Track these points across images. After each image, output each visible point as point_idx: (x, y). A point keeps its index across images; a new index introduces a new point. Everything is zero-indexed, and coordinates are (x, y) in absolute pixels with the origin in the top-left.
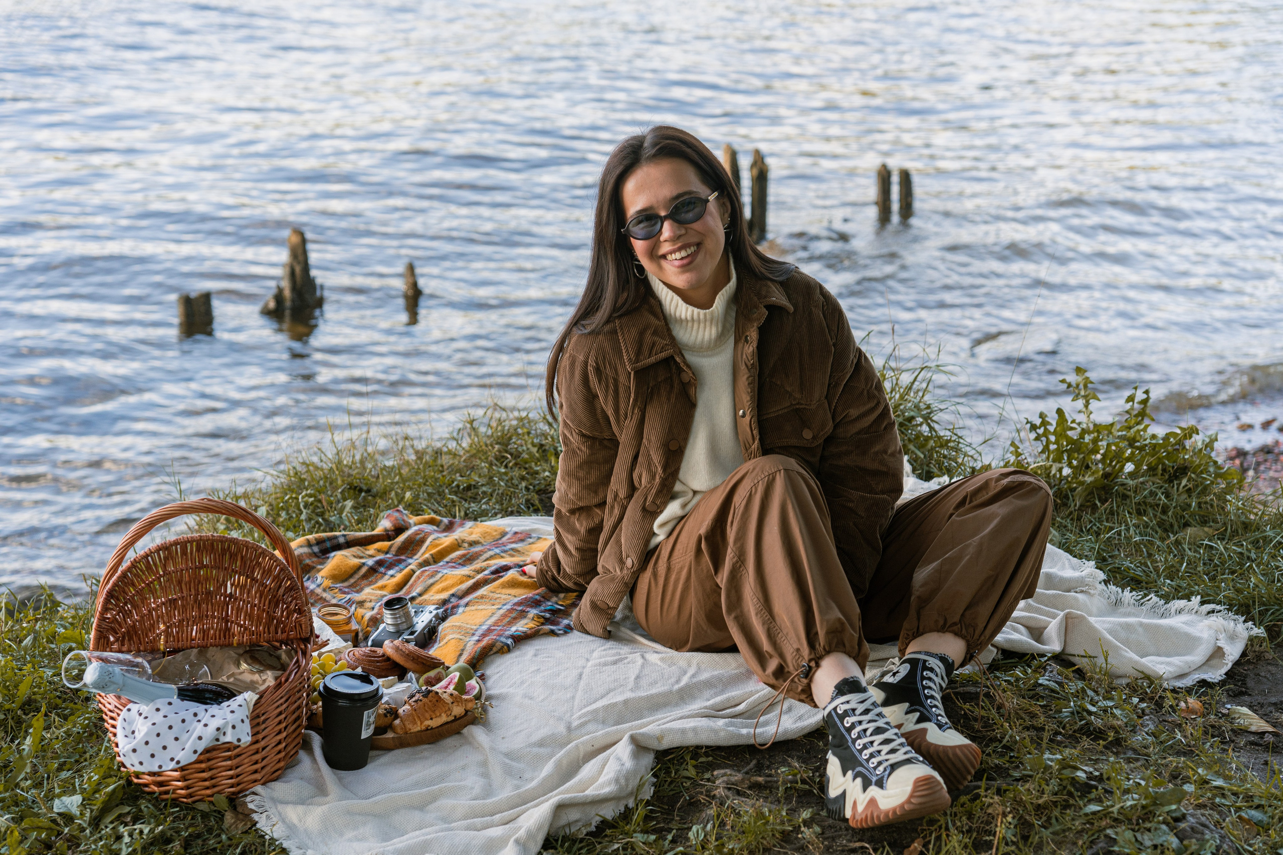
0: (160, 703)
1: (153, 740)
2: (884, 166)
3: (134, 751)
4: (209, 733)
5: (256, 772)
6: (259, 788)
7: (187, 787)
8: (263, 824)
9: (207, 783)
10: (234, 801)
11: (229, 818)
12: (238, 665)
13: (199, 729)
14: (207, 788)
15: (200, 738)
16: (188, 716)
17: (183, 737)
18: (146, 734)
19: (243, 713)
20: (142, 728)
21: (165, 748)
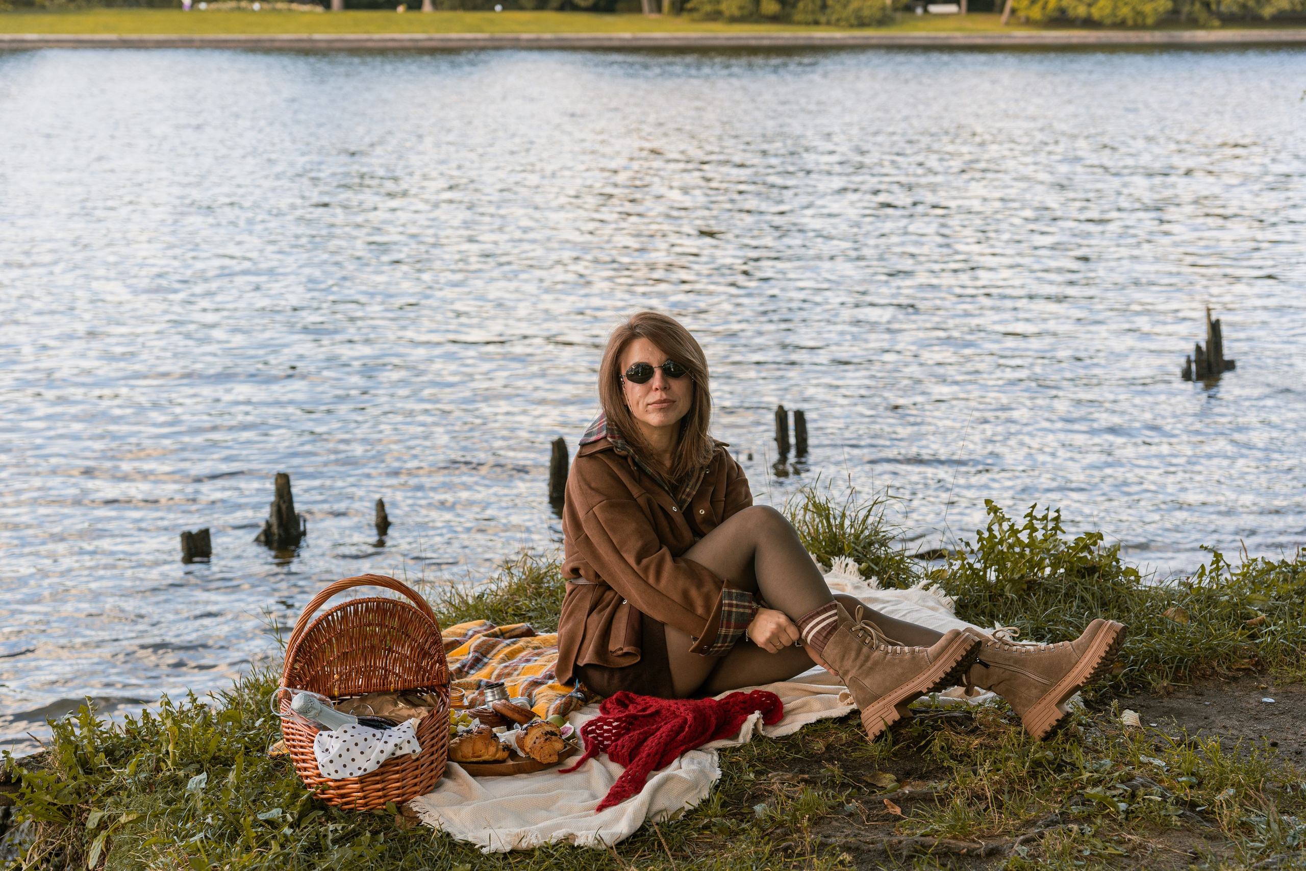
0: (346, 727)
1: (344, 753)
2: (781, 408)
3: (331, 762)
4: (390, 748)
5: (415, 785)
6: (418, 798)
7: (364, 797)
8: (426, 820)
9: (380, 793)
10: (400, 807)
11: (399, 818)
12: (396, 705)
13: (380, 745)
14: (380, 797)
15: (382, 752)
16: (370, 737)
17: (368, 751)
18: (340, 749)
19: (411, 733)
20: (335, 746)
21: (353, 760)
